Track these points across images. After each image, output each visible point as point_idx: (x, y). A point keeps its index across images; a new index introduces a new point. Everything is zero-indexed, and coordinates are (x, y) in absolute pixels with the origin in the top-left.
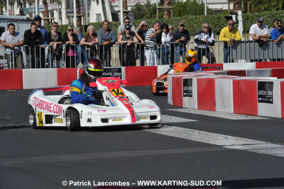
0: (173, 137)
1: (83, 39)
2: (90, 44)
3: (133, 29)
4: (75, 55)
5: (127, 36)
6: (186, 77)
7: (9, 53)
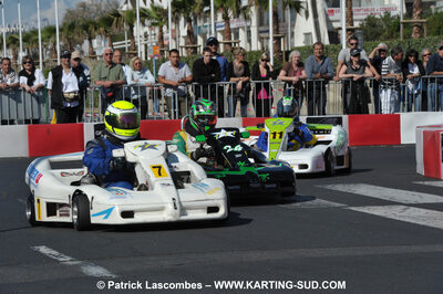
1: (283, 73)
4: (270, 98)
7: (171, 95)
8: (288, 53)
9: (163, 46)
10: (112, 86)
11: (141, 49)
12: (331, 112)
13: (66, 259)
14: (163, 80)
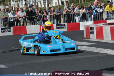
0: (86, 51)
1: (50, 13)
6: (91, 26)
7: (21, 20)
9: (19, 7)
14: (19, 16)
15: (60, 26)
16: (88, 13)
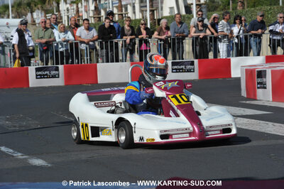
0: (246, 130)
1: (156, 33)
2: (163, 37)
3: (206, 21)
4: (148, 49)
5: (200, 28)
6: (260, 68)
7: (84, 48)
8: (159, 20)
9: (79, 16)
10: (47, 43)
11: (65, 19)
12: (187, 57)
13: (19, 155)
14: (79, 39)
15: (181, 67)
16: (251, 36)
